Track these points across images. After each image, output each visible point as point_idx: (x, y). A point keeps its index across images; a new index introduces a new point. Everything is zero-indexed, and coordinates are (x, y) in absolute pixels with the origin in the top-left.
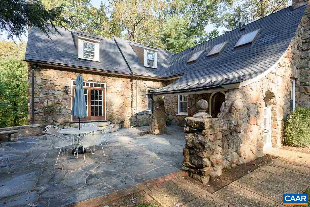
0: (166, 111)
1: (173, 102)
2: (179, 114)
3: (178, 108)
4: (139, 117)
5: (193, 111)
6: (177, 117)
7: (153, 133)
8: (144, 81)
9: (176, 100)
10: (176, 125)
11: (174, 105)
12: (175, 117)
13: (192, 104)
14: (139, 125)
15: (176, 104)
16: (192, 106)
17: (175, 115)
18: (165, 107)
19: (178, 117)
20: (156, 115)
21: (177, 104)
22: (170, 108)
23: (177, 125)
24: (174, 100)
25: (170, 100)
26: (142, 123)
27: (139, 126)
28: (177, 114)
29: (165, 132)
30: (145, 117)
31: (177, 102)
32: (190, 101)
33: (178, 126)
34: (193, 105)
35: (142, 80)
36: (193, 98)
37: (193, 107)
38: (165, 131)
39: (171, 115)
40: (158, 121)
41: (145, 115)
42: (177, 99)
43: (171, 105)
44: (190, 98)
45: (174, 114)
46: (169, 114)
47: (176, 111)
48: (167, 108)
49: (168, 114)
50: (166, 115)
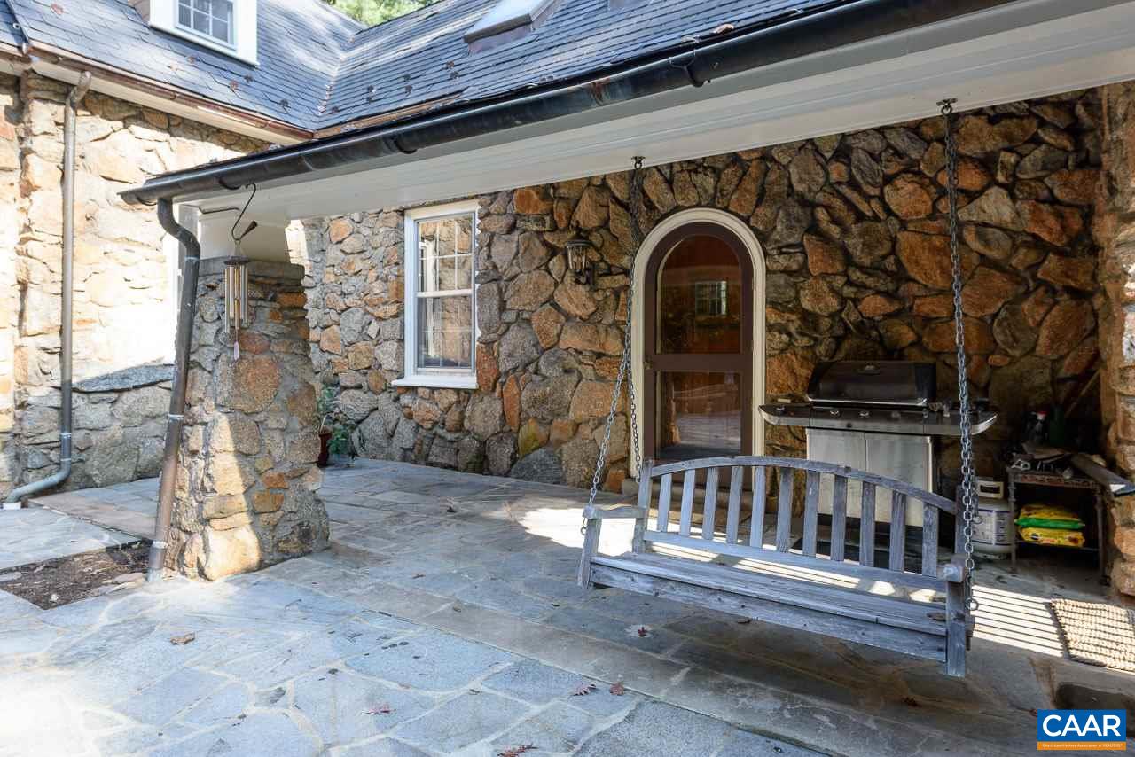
0: (317, 358)
1: (368, 303)
2: (411, 379)
3: (401, 341)
4: (89, 413)
5: (510, 355)
6: (397, 399)
7: (188, 557)
8: (138, 130)
9: (393, 285)
10: (390, 457)
11: (379, 319)
12: (384, 400)
13: (503, 307)
14: (89, 477)
15: (393, 309)
16: (509, 324)
17: (388, 389)
18: (314, 335)
19: (406, 399)
20: (226, 389)
21: (399, 314)
22: (352, 339)
23: (398, 454)
24: (377, 288)
25: (347, 288)
26: (123, 457)
27: (88, 483)
28: (395, 382)
29: (306, 535)
30: (149, 408)
31: (400, 302)
32: (494, 287)
33: (404, 459)
34: (510, 316)
35: (126, 122)
36: (515, 269)
37: (514, 330)
38: (315, 523)
39: (359, 387)
40: (245, 448)
41: (145, 392)
42: (400, 276)
43: (354, 319)
44: (495, 267)
45: (376, 380)
46: (345, 380)
47: (388, 362)
48: (325, 345)
49: (333, 384)
50: (318, 386)
